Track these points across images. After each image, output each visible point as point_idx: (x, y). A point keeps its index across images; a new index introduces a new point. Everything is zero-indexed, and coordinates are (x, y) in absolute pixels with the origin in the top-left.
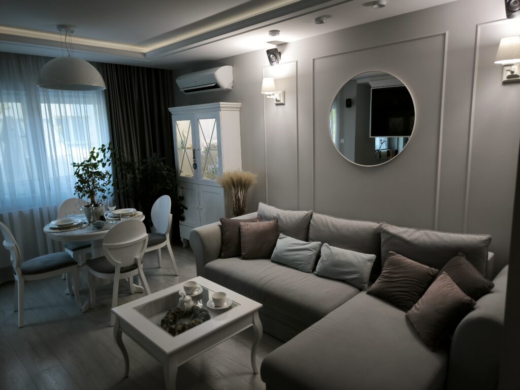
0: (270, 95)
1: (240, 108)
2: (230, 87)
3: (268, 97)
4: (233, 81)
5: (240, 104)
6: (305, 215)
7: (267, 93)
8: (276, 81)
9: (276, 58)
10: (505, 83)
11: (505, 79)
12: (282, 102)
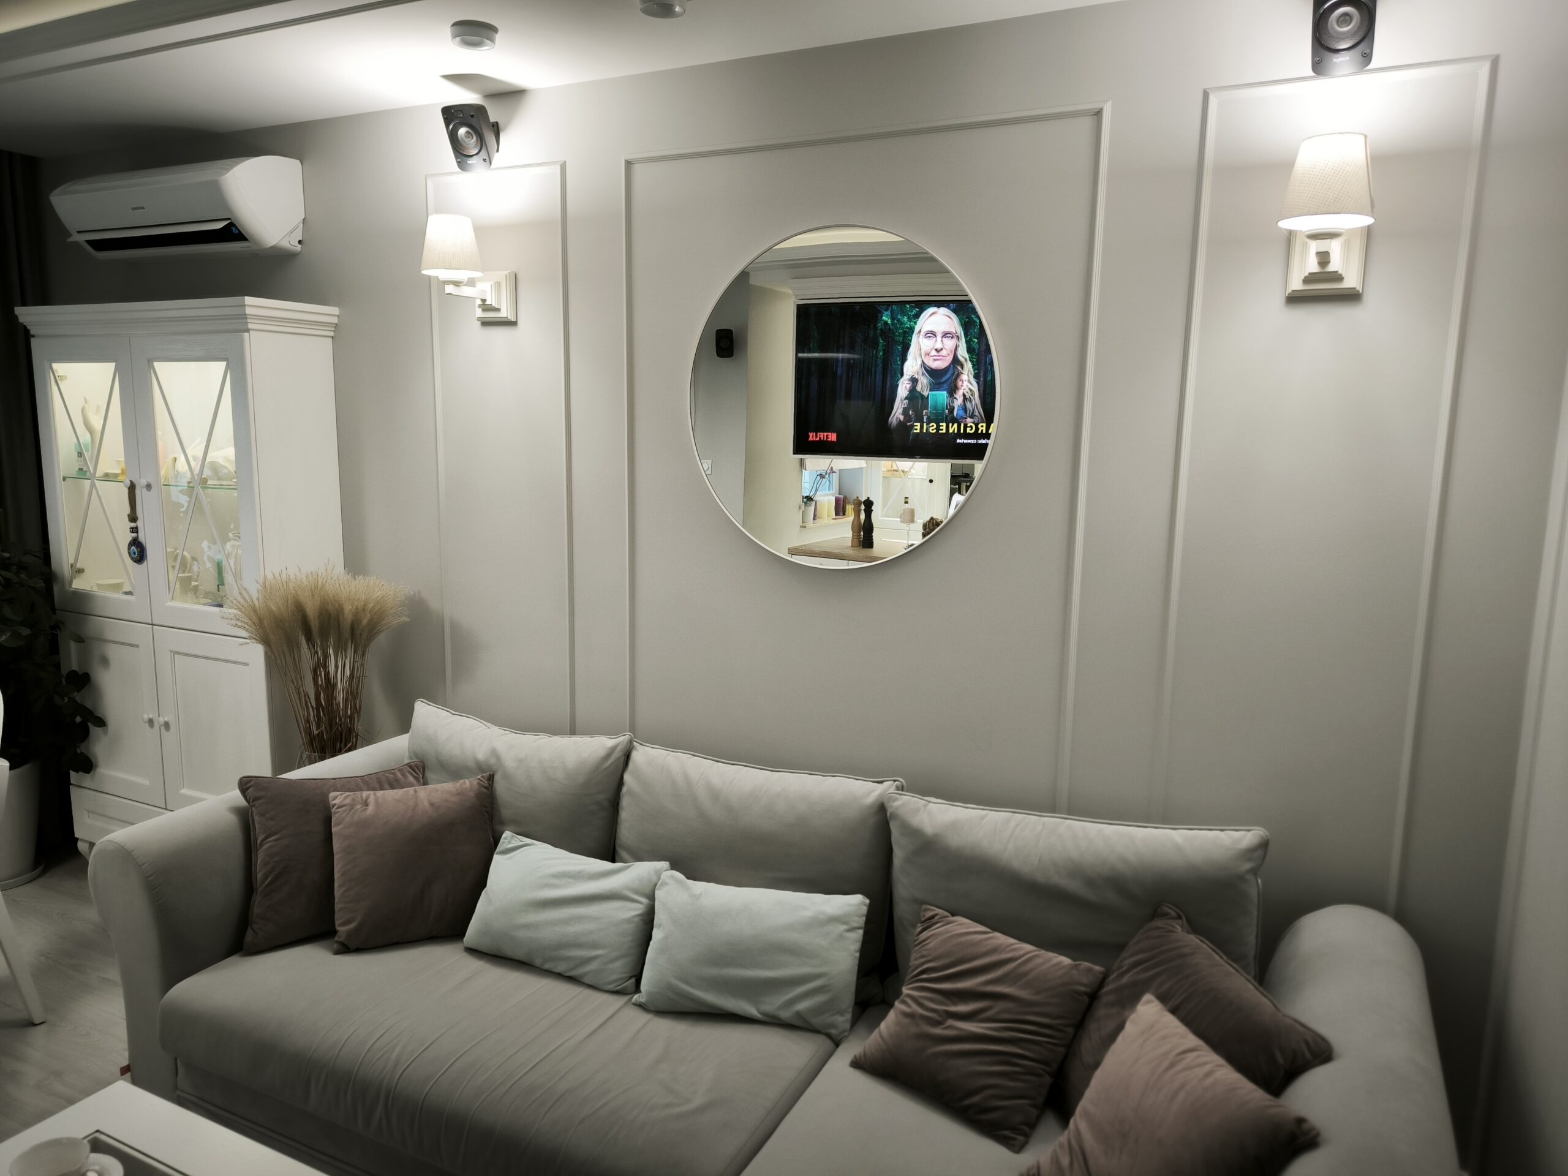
0: (457, 284)
1: (336, 324)
2: (291, 243)
3: (449, 289)
4: (304, 219)
5: (335, 310)
6: (602, 753)
7: (443, 274)
8: (481, 231)
9: (482, 143)
10: (1295, 299)
11: (1296, 284)
12: (505, 313)
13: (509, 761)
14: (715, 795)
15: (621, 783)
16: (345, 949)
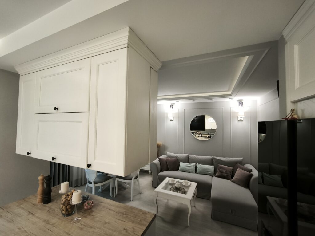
6: (187, 155)
8: (172, 114)
9: (172, 107)
10: (238, 121)
11: (239, 120)
12: (173, 120)
13: (179, 156)
14: (198, 158)
15: (189, 158)
16: (170, 171)
